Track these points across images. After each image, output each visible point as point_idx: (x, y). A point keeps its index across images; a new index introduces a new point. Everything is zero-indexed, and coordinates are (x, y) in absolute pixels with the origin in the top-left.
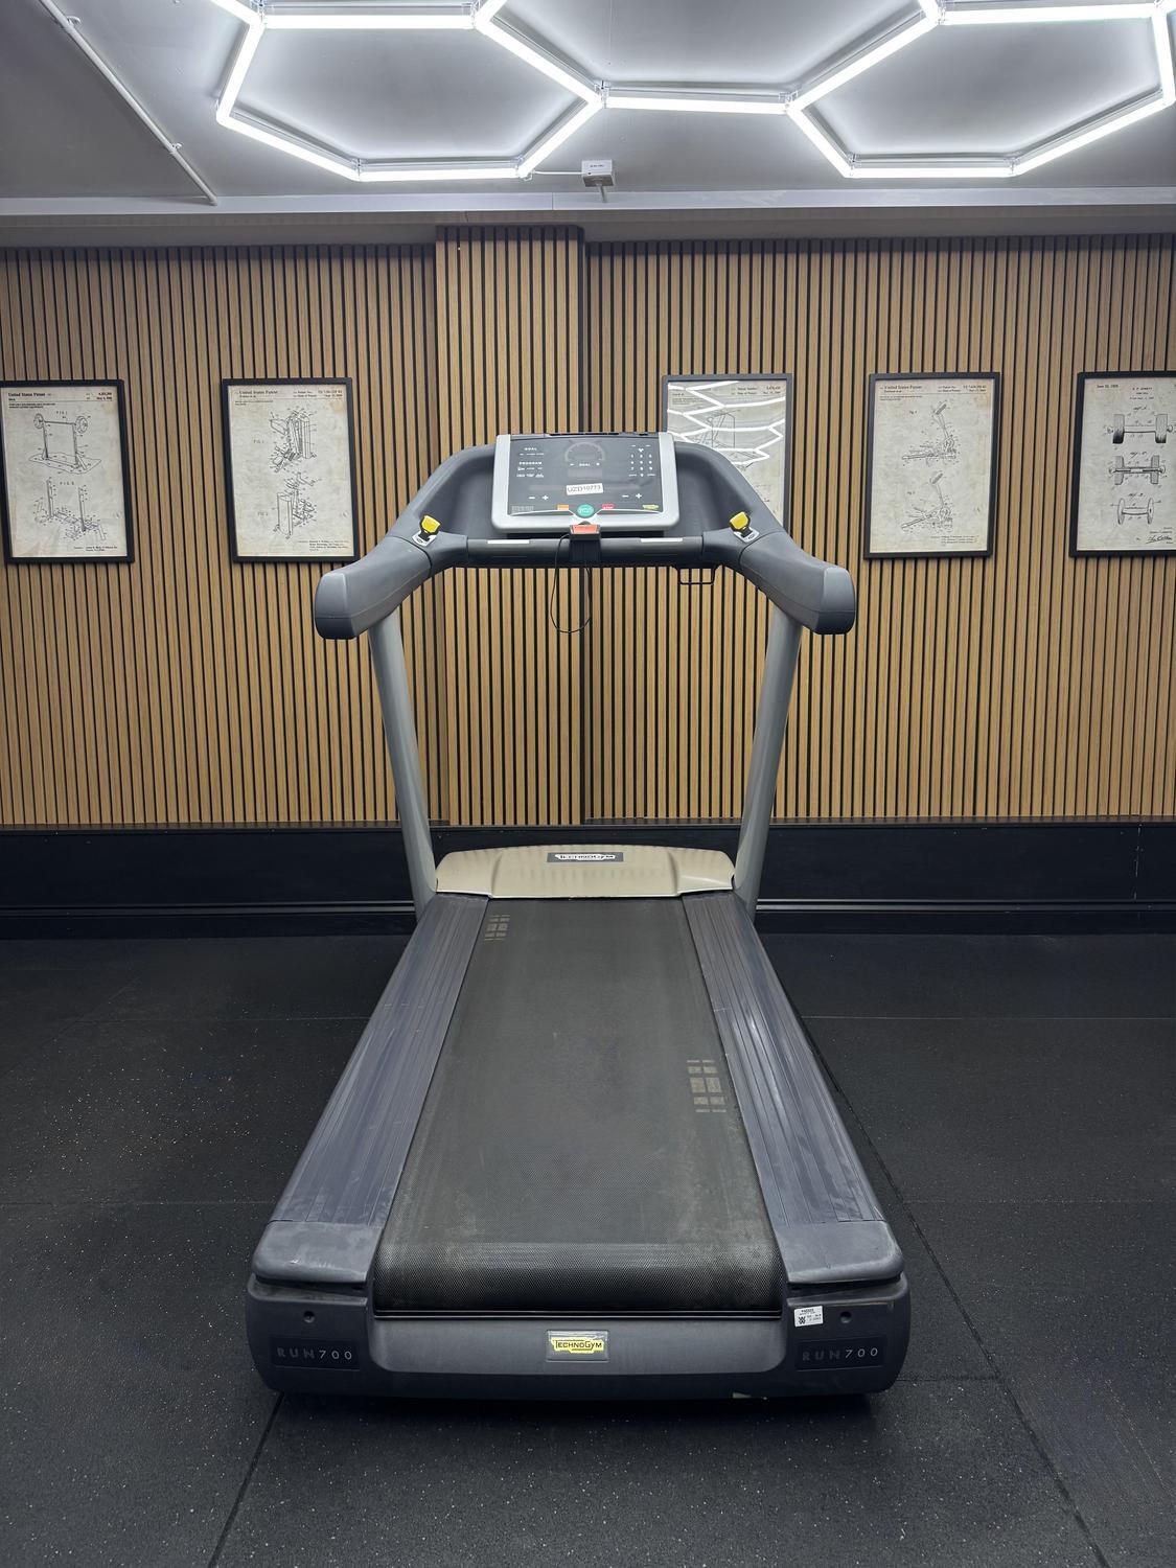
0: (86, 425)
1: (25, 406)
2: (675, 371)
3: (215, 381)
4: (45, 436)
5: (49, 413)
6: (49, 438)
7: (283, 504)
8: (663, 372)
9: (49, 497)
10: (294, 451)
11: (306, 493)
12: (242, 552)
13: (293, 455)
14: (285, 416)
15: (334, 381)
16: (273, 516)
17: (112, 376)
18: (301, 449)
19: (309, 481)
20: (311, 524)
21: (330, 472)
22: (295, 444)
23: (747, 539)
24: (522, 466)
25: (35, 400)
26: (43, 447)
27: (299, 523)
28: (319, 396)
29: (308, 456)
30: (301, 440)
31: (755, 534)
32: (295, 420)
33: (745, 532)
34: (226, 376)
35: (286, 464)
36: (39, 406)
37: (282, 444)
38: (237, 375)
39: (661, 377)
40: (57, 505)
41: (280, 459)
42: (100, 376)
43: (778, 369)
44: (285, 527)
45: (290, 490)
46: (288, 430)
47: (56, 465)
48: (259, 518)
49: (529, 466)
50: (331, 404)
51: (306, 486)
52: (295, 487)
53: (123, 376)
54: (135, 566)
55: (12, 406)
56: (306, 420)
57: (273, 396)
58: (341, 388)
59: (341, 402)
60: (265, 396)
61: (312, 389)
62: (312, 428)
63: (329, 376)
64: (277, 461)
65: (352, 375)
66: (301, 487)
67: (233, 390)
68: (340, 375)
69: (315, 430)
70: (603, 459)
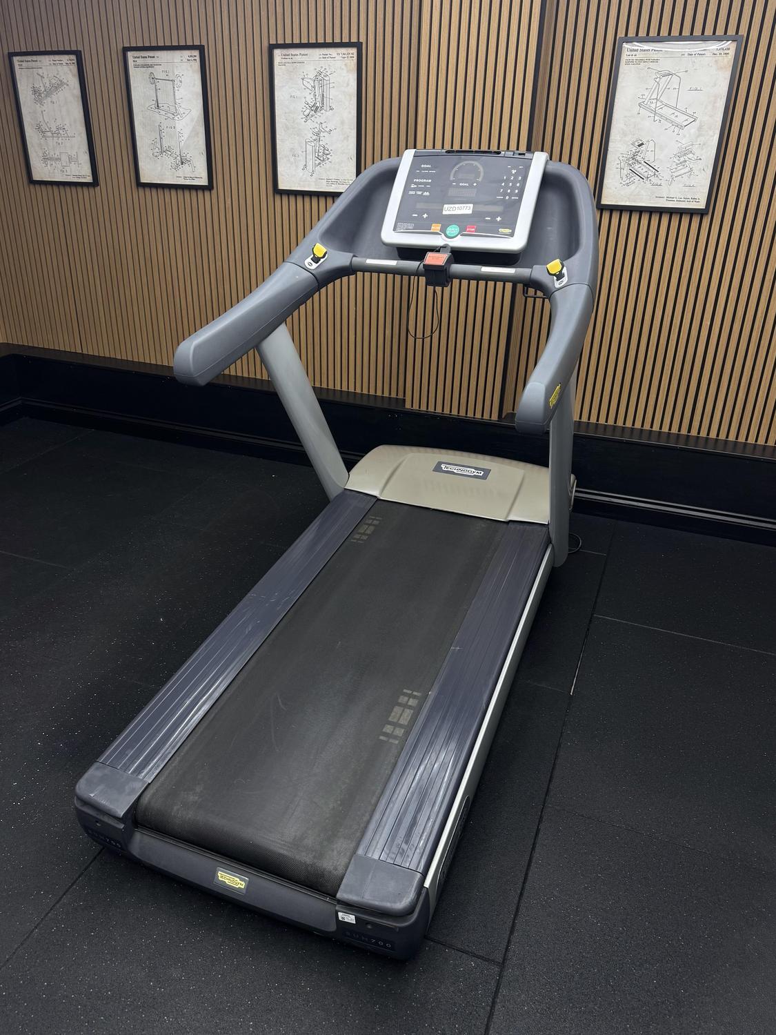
0: (181, 82)
1: (143, 66)
2: (632, 33)
3: (265, 44)
4: (156, 90)
5: (158, 72)
6: (159, 93)
7: (309, 148)
8: (621, 34)
9: (161, 138)
10: (318, 105)
11: (326, 139)
12: (281, 186)
13: (317, 108)
14: (312, 75)
15: (349, 45)
16: (302, 158)
17: (197, 43)
18: (323, 103)
19: (328, 130)
20: (327, 165)
21: (342, 123)
22: (319, 99)
23: (557, 285)
24: (415, 183)
25: (149, 61)
26: (155, 99)
27: (319, 164)
28: (338, 58)
29: (328, 109)
30: (323, 95)
31: (565, 280)
32: (320, 78)
33: (559, 276)
34: (273, 42)
35: (312, 116)
36: (151, 66)
37: (310, 98)
38: (280, 41)
39: (618, 38)
40: (165, 144)
41: (308, 111)
42: (190, 43)
43: (731, 31)
44: (310, 167)
45: (314, 137)
46: (314, 87)
47: (164, 113)
48: (292, 159)
49: (421, 183)
50: (346, 65)
51: (326, 134)
52: (318, 134)
53: (204, 43)
54: (214, 192)
55: (136, 66)
56: (327, 78)
57: (305, 58)
58: (354, 51)
59: (353, 63)
60: (299, 58)
61: (332, 52)
62: (331, 85)
63: (346, 40)
64: (306, 113)
65: (362, 39)
66: (322, 134)
67: (278, 53)
68: (354, 39)
69: (334, 87)
70: (480, 180)
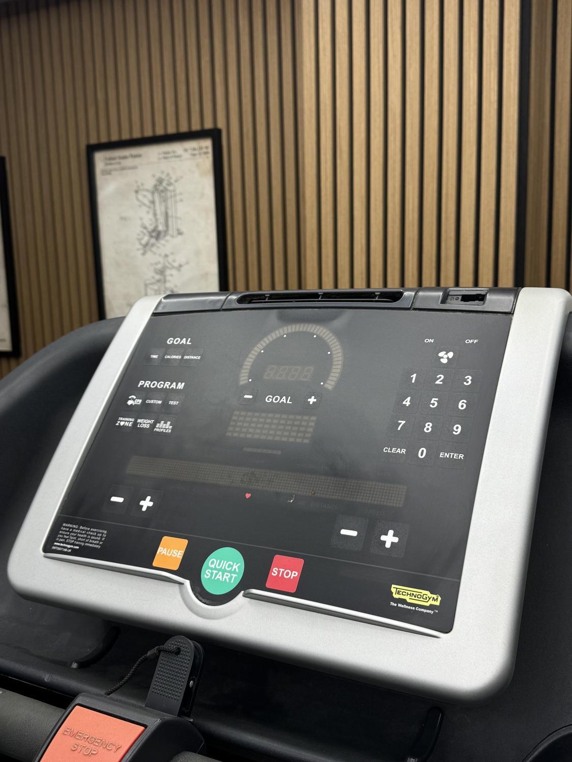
3: (83, 146)
10: (160, 228)
11: (174, 279)
13: (159, 233)
14: (150, 184)
15: (201, 134)
18: (167, 226)
19: (176, 264)
21: (198, 253)
22: (161, 219)
28: (185, 155)
29: (175, 233)
30: (167, 214)
32: (161, 188)
34: (93, 141)
35: (153, 245)
37: (148, 219)
38: (104, 139)
41: (146, 238)
45: (158, 277)
46: (153, 202)
50: (198, 165)
51: (174, 272)
52: (162, 272)
54: (21, 359)
56: (171, 188)
57: (137, 161)
58: (207, 144)
59: (207, 162)
60: (129, 162)
61: (177, 148)
62: (178, 198)
63: (196, 127)
64: (144, 242)
65: (221, 124)
66: (168, 272)
67: (100, 158)
68: (208, 125)
69: (181, 200)
70: (330, 385)
